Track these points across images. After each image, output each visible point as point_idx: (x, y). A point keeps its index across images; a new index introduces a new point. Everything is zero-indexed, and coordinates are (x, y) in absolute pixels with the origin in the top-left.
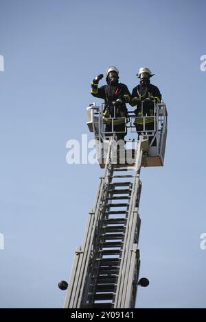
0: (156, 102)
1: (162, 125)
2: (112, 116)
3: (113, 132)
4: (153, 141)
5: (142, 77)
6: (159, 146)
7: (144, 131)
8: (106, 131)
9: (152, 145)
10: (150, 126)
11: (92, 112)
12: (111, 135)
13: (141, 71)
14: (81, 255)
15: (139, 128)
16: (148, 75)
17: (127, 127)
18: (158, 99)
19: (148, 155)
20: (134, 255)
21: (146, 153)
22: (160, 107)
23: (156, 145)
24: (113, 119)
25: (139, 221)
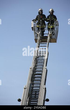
0: (55, 20)
1: (57, 28)
2: (40, 25)
3: (40, 30)
4: (53, 33)
5: (51, 12)
6: (56, 35)
7: (51, 30)
8: (38, 30)
9: (53, 35)
10: (53, 29)
11: (33, 24)
12: (39, 31)
13: (51, 10)
14: (26, 89)
15: (49, 29)
16: (53, 11)
17: (45, 29)
18: (56, 20)
19: (51, 38)
20: (44, 90)
21: (51, 37)
22: (56, 22)
23: (54, 35)
24: (40, 26)
25: (47, 71)
